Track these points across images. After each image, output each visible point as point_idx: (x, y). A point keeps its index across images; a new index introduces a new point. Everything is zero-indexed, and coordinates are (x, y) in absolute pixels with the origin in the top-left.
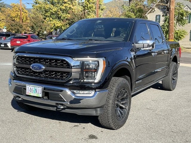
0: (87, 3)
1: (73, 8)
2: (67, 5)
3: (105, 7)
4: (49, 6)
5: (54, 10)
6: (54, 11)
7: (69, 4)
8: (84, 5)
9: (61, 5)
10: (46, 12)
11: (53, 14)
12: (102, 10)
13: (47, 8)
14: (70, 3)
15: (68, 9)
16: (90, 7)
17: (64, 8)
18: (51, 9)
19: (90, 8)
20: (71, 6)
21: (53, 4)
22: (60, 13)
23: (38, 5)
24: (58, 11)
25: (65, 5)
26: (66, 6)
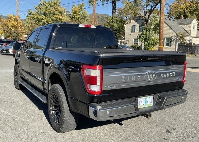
0: (75, 15)
1: (62, 18)
2: (57, 16)
3: (88, 18)
4: (41, 16)
5: (45, 20)
6: (46, 21)
7: (59, 15)
8: (71, 17)
9: (52, 16)
10: (39, 21)
11: (45, 24)
12: (87, 21)
13: (40, 19)
14: (59, 14)
15: (58, 19)
16: (77, 18)
17: (55, 19)
18: (44, 20)
19: (77, 19)
20: (61, 17)
21: (44, 14)
22: (51, 23)
23: (32, 16)
24: (49, 21)
25: (55, 16)
26: (56, 17)
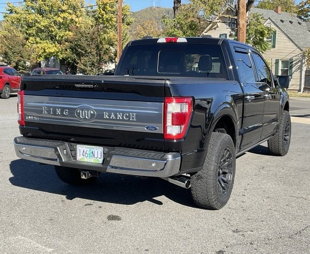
0: (103, 12)
1: (77, 20)
2: (66, 15)
3: (132, 19)
4: (33, 16)
5: (42, 24)
6: (44, 26)
7: (70, 14)
8: (96, 16)
9: (56, 15)
10: (30, 26)
11: (42, 31)
12: (128, 24)
13: (31, 21)
14: (71, 12)
15: (68, 22)
16: (107, 19)
17: (61, 21)
18: (38, 23)
19: (107, 21)
20: (74, 17)
21: (40, 12)
22: (53, 30)
23: (14, 15)
24: (51, 27)
25: (62, 15)
26: (64, 17)
